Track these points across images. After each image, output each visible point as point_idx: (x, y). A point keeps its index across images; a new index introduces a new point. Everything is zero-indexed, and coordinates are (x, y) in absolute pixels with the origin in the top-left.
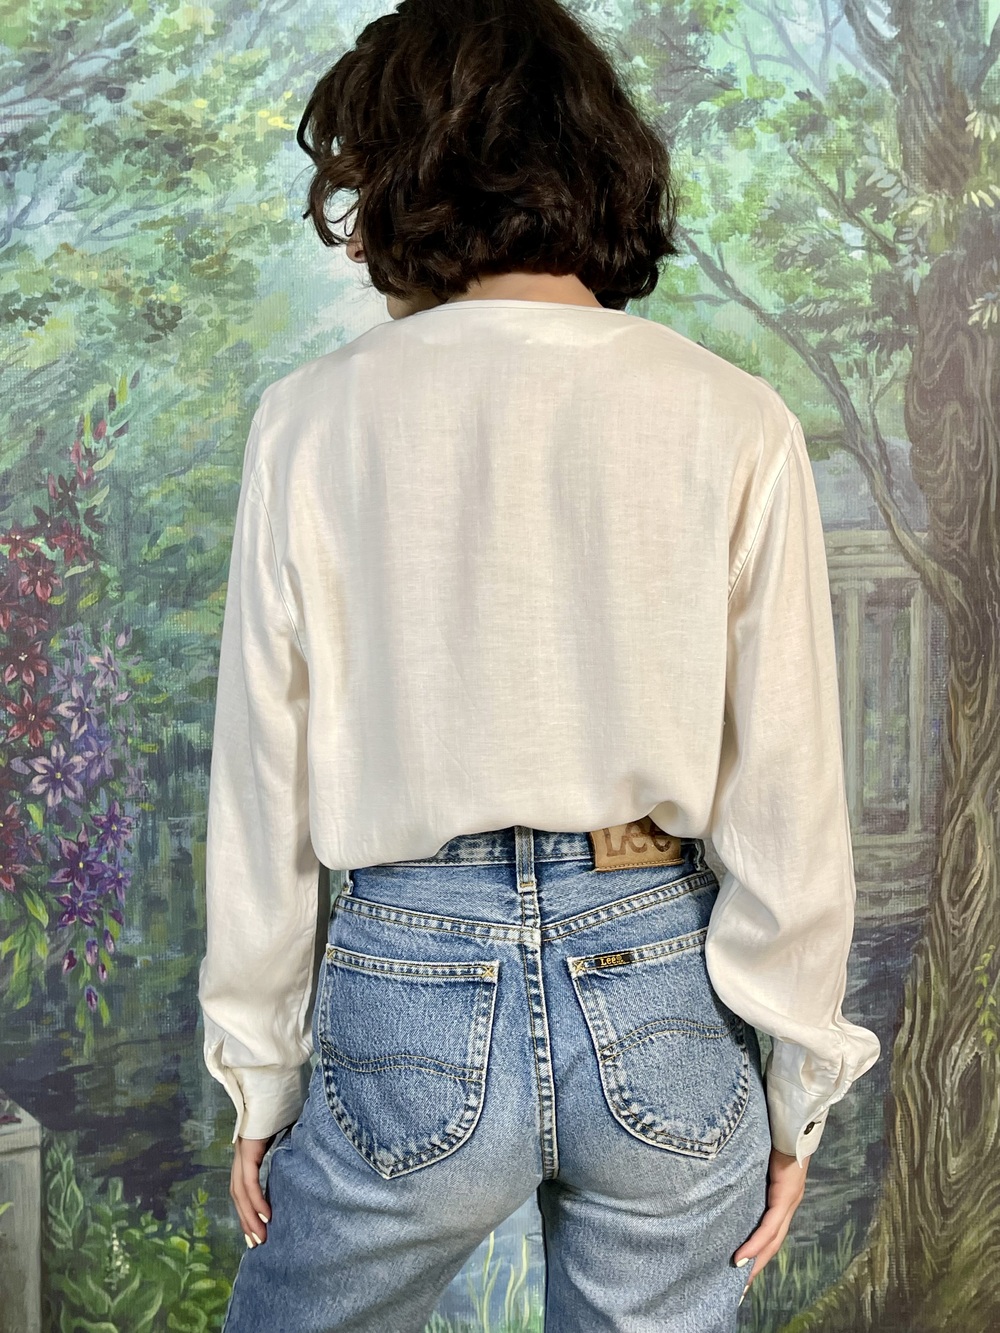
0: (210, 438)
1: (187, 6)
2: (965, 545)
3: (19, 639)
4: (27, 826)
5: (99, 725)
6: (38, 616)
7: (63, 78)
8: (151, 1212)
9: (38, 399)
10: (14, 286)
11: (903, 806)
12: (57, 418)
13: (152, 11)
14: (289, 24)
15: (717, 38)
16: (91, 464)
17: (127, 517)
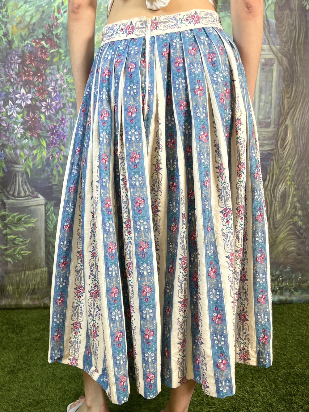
2: (289, 50)
3: (38, 70)
4: (40, 120)
5: (59, 93)
6: (43, 63)
9: (43, 2)
11: (269, 121)
12: (48, 8)
16: (57, 21)
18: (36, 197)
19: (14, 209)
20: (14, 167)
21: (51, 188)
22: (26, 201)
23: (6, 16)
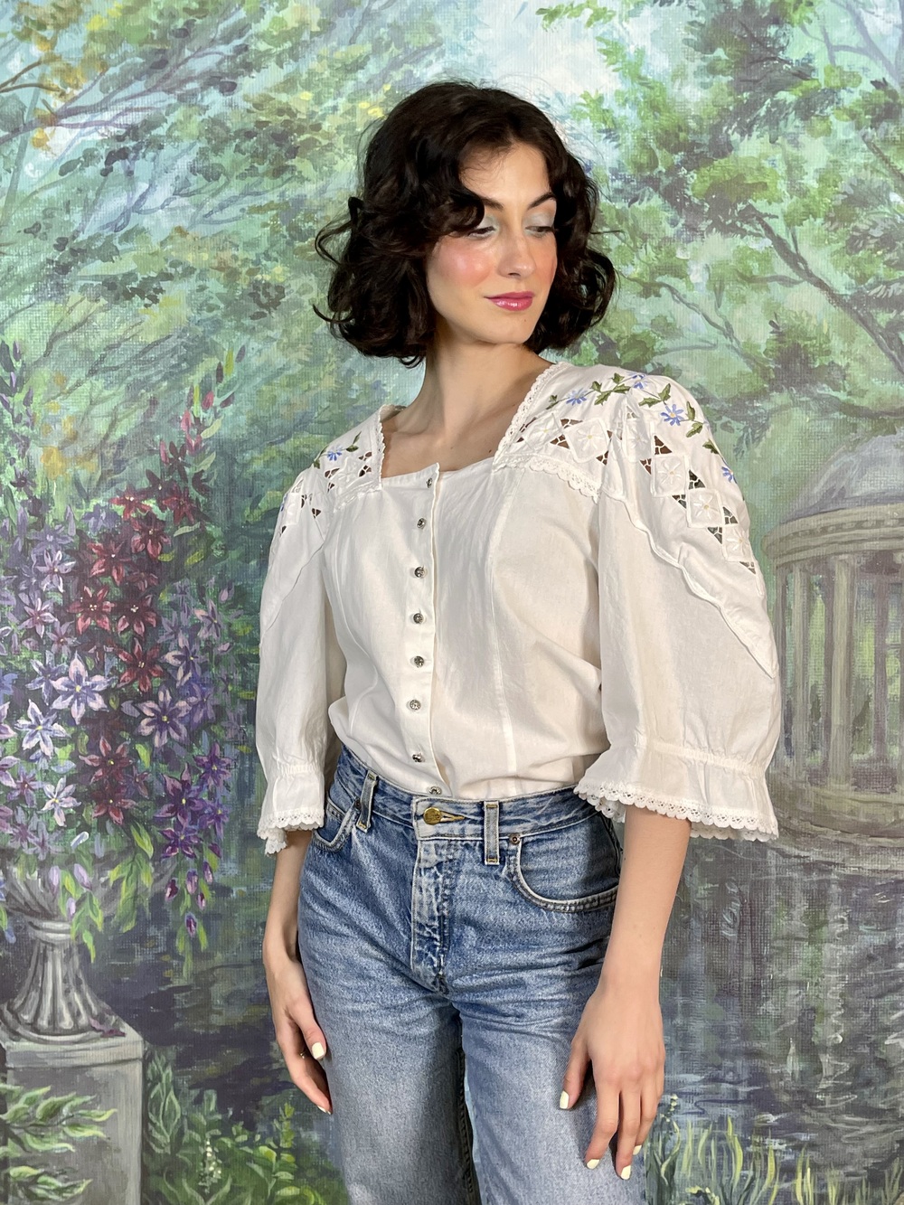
0: (309, 409)
1: (295, 5)
3: (132, 591)
4: (135, 764)
5: (203, 672)
6: (145, 572)
7: (180, 73)
8: (242, 1123)
9: (152, 371)
10: (133, 266)
12: (170, 388)
13: (263, 11)
14: (389, 21)
15: (797, 30)
16: (199, 432)
17: (232, 481)
18: (115, 1032)
19: (34, 1075)
20: (37, 928)
21: (166, 1000)
22: (77, 1046)
23: (25, 419)
